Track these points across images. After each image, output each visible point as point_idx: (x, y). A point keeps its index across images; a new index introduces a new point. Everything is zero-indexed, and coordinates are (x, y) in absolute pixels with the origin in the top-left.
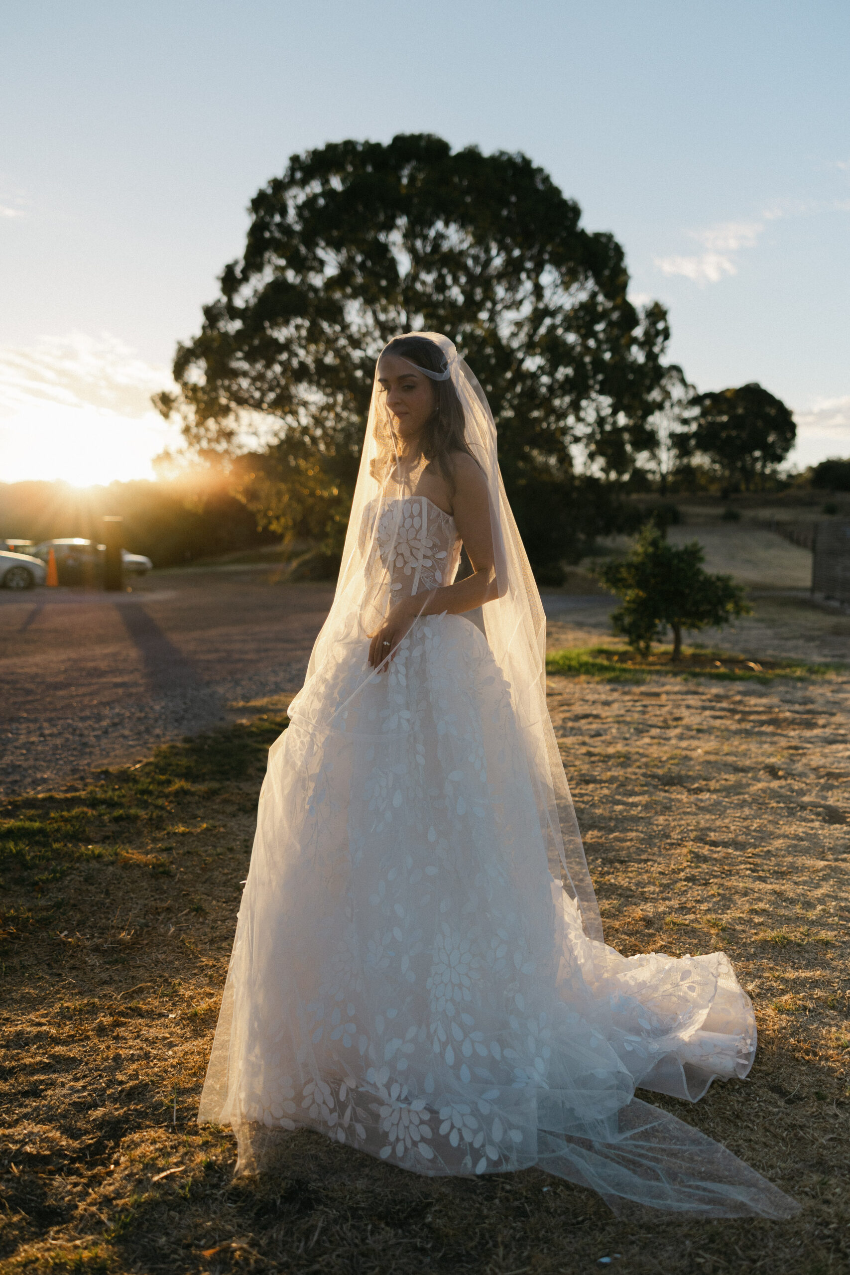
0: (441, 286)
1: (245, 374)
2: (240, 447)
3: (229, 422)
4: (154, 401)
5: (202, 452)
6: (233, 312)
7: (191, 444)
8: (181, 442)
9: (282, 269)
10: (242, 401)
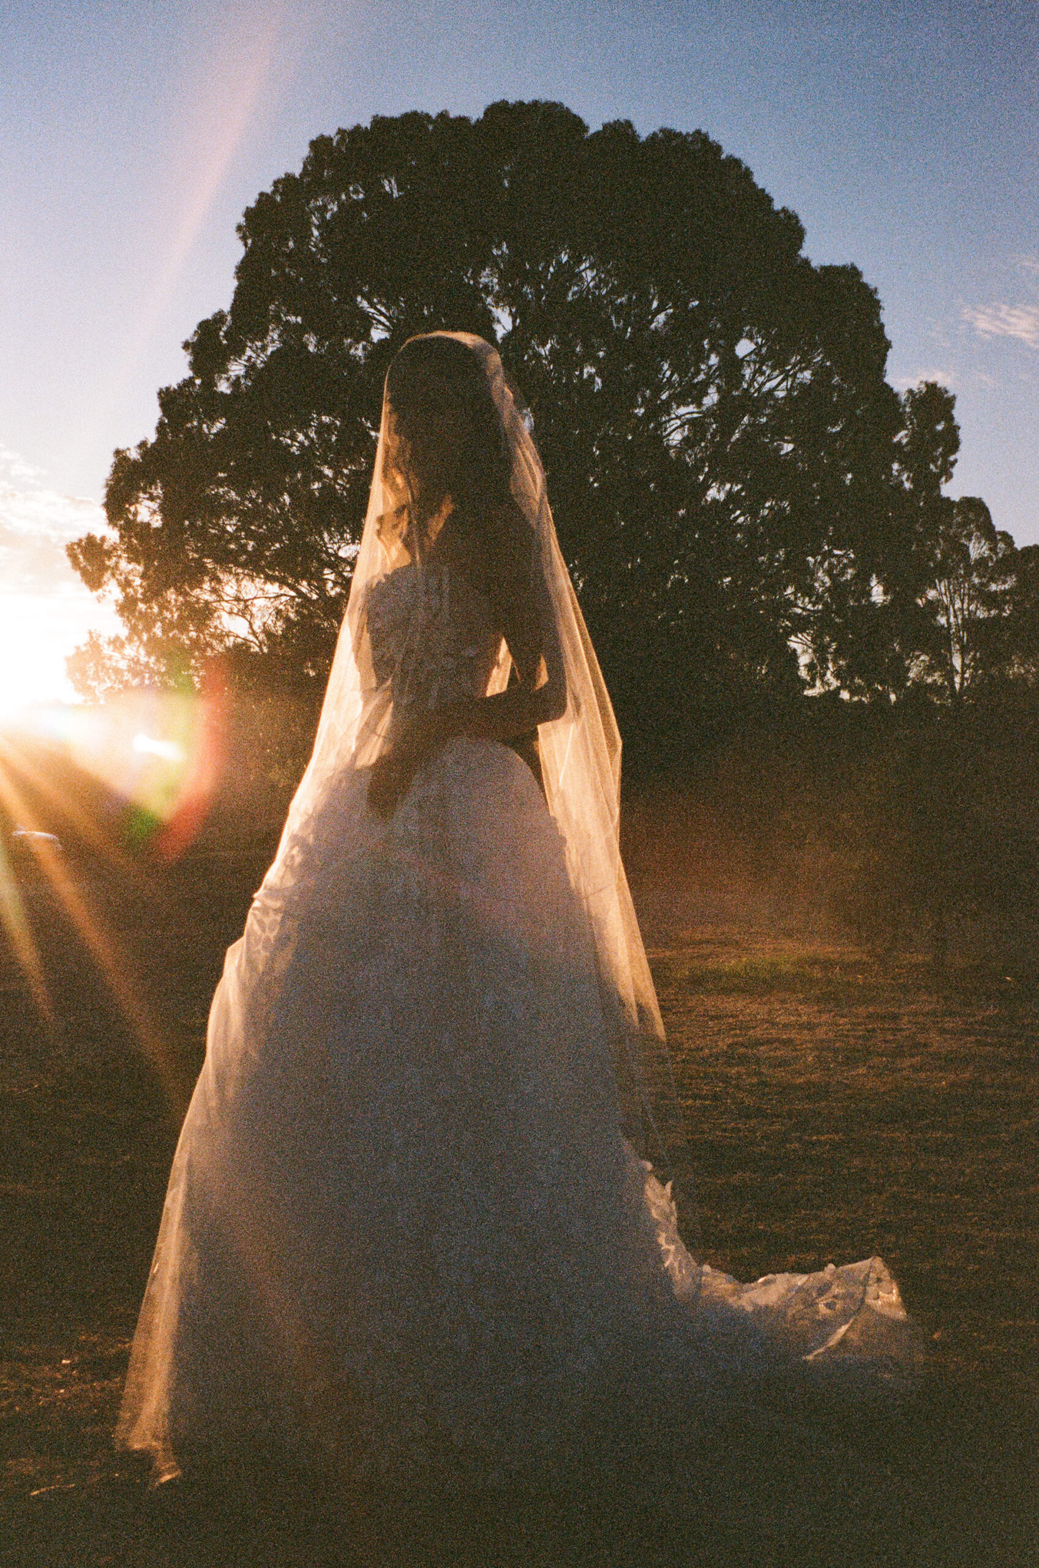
0: (563, 358)
1: (230, 509)
2: (221, 637)
3: (204, 594)
4: (73, 557)
5: (153, 646)
6: (212, 404)
7: (134, 629)
8: (118, 627)
9: (300, 330)
10: (226, 559)
